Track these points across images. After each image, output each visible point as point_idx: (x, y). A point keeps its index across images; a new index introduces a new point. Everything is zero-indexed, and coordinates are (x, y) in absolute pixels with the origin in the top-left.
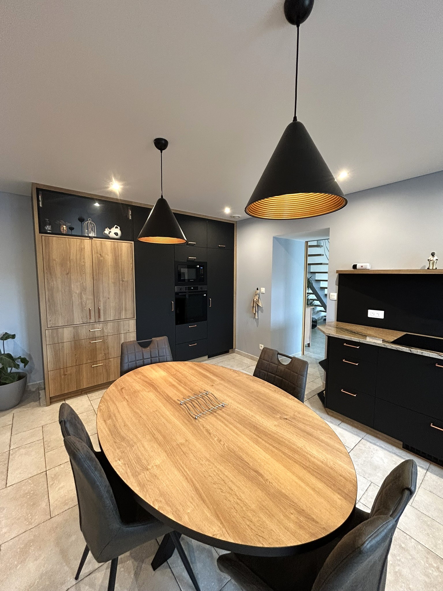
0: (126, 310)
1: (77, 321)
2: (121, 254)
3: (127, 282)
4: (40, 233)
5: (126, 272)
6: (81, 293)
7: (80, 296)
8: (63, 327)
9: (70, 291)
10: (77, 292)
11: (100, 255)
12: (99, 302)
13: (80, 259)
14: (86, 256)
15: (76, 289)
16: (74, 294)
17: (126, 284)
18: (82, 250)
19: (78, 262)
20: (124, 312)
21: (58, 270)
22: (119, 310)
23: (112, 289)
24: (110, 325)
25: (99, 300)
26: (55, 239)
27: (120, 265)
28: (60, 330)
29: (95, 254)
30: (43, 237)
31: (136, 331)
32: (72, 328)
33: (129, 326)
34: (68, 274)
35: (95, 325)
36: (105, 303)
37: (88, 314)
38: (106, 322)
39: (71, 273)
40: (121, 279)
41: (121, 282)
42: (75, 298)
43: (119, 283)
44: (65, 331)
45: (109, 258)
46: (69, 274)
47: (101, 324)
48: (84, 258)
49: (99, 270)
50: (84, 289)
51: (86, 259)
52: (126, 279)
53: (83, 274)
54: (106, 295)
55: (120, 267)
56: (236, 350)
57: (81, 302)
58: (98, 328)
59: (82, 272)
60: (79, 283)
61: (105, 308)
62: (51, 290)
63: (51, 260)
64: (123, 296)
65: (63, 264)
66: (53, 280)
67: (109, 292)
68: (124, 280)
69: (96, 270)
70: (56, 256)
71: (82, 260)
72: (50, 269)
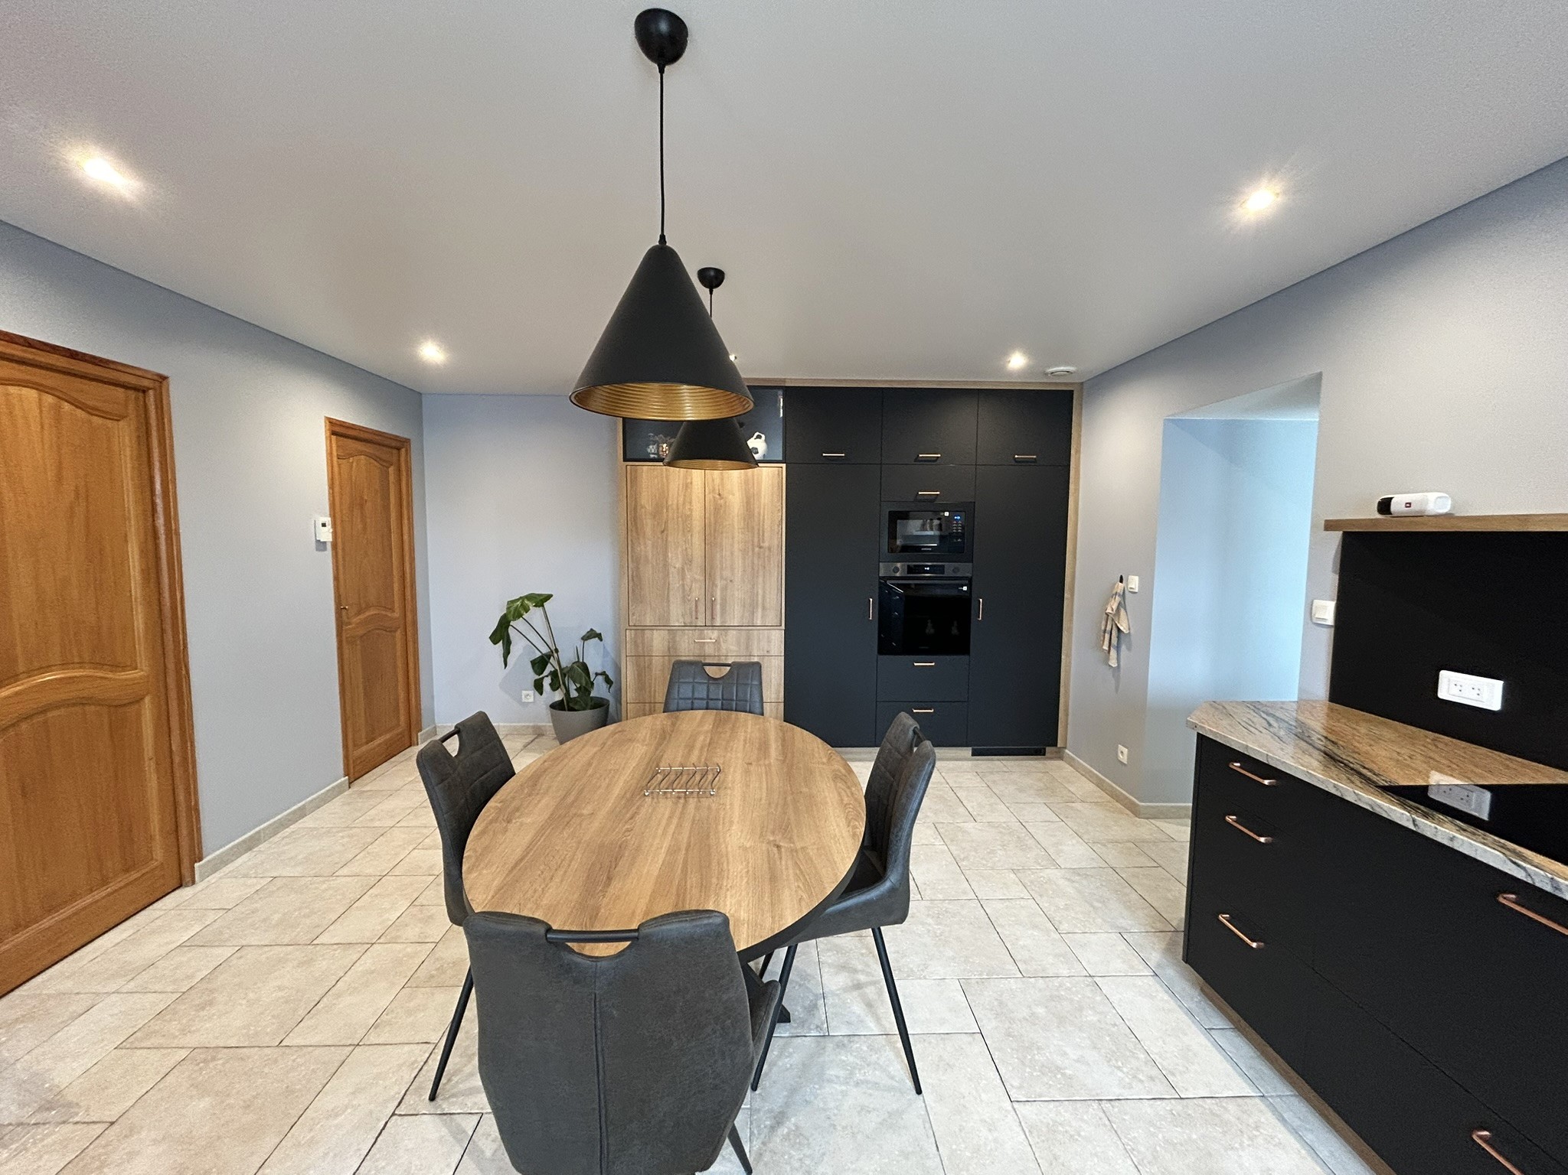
0: (764, 608)
1: (676, 617)
2: (760, 491)
3: (769, 549)
4: (625, 460)
5: (767, 526)
6: (683, 569)
7: (682, 573)
8: (653, 627)
9: (666, 565)
10: (677, 566)
11: (719, 495)
12: (714, 588)
13: (684, 504)
14: (694, 498)
15: (675, 561)
16: (672, 570)
17: (766, 554)
18: (688, 486)
19: (681, 509)
20: (760, 610)
21: (648, 525)
22: (752, 606)
23: (739, 563)
24: (732, 634)
25: (714, 585)
26: (645, 470)
27: (756, 514)
28: (648, 633)
29: (710, 493)
30: (628, 467)
31: (783, 654)
32: (667, 632)
33: (769, 642)
34: (663, 532)
35: (706, 631)
36: (725, 589)
37: (694, 608)
38: (724, 628)
39: (668, 530)
40: (756, 544)
41: (757, 549)
42: (674, 578)
43: (753, 550)
44: (655, 636)
45: (735, 501)
46: (665, 532)
47: (716, 632)
48: (691, 503)
49: (716, 524)
50: (688, 561)
51: (694, 503)
52: (766, 544)
53: (689, 531)
54: (727, 573)
55: (756, 519)
56: (1067, 751)
57: (683, 585)
58: (711, 639)
59: (687, 530)
60: (680, 549)
61: (724, 600)
62: (637, 561)
63: (639, 507)
64: (761, 579)
65: (657, 513)
66: (640, 544)
67: (732, 569)
68: (762, 544)
69: (710, 526)
70: (646, 500)
71: (688, 507)
72: (636, 524)
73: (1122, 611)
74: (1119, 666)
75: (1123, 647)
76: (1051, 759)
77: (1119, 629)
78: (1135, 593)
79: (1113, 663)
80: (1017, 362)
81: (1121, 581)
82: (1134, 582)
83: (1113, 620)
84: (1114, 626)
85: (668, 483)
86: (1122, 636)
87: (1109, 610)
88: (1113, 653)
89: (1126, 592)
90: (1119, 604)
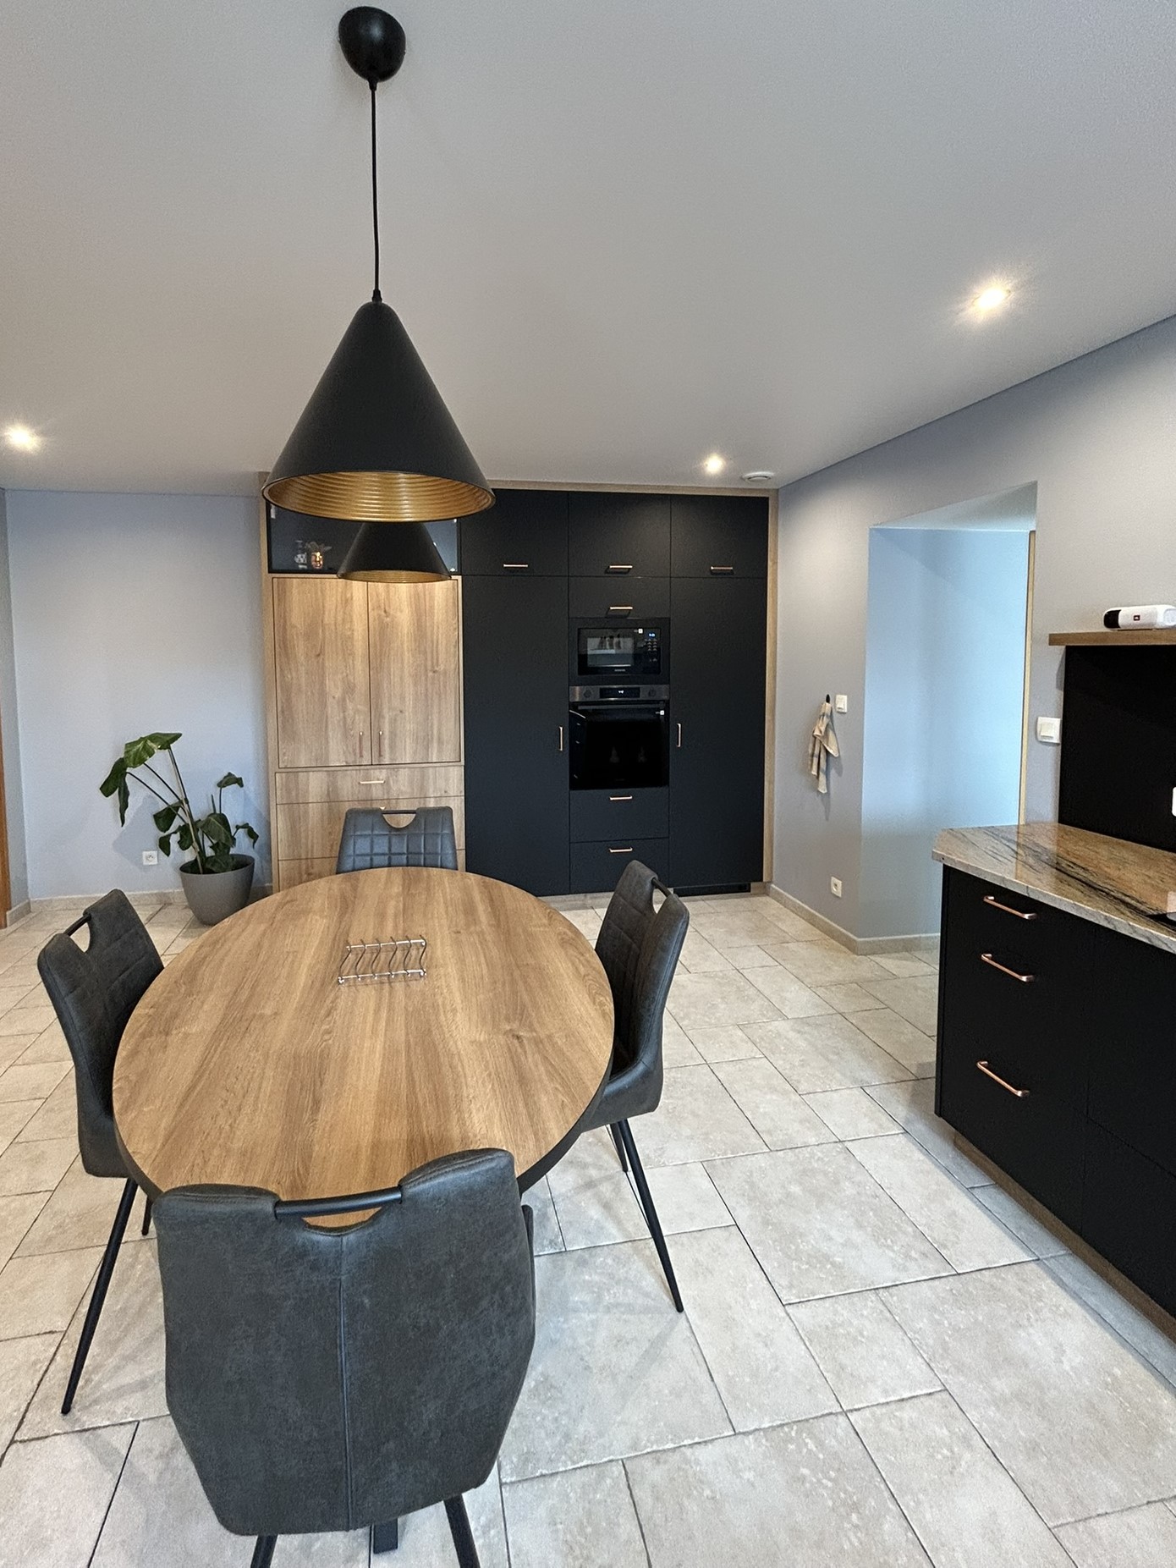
0: (440, 741)
1: (336, 759)
2: (432, 607)
3: (445, 673)
4: (269, 572)
5: (442, 648)
6: (344, 700)
7: (342, 703)
8: (307, 769)
9: (323, 694)
10: (336, 696)
11: (385, 612)
12: (381, 720)
13: (344, 622)
14: (354, 615)
15: (334, 689)
16: (330, 701)
17: (442, 678)
18: (347, 602)
19: (340, 628)
20: (435, 745)
21: (300, 648)
22: (425, 741)
23: (409, 690)
24: (404, 774)
25: (380, 716)
26: (295, 582)
27: (429, 634)
28: (302, 775)
29: (373, 610)
30: (275, 580)
31: (463, 794)
32: (325, 773)
33: (447, 780)
34: (319, 655)
35: (372, 771)
36: (393, 721)
37: (358, 745)
38: (394, 766)
39: (324, 655)
40: (429, 668)
41: (430, 674)
42: (333, 710)
43: (426, 675)
44: (311, 780)
45: (404, 618)
46: (322, 656)
47: (384, 771)
48: (351, 622)
49: (381, 646)
50: (349, 689)
51: (355, 621)
52: (442, 667)
53: (349, 655)
54: (396, 703)
55: (429, 638)
56: (773, 886)
57: (345, 718)
58: (378, 780)
59: (347, 652)
60: (340, 676)
61: (393, 734)
62: (287, 690)
63: (288, 627)
64: (435, 710)
65: (310, 634)
66: (290, 669)
67: (403, 698)
68: (436, 669)
69: (375, 646)
70: (297, 618)
71: (348, 626)
72: (285, 647)
73: (831, 734)
74: (828, 793)
75: (833, 772)
76: (755, 895)
77: (827, 752)
78: (844, 713)
79: (823, 789)
80: (714, 465)
81: (828, 700)
82: (842, 702)
83: (821, 742)
84: (823, 751)
85: (324, 599)
86: (831, 758)
87: (817, 733)
88: (822, 778)
89: (835, 715)
90: (827, 725)
